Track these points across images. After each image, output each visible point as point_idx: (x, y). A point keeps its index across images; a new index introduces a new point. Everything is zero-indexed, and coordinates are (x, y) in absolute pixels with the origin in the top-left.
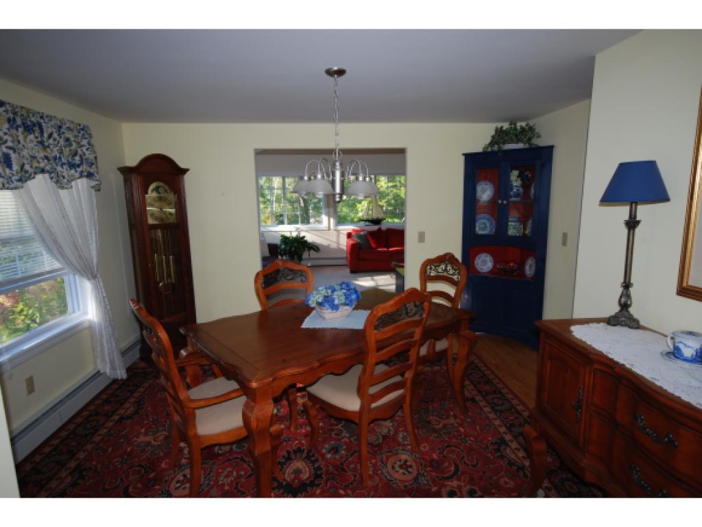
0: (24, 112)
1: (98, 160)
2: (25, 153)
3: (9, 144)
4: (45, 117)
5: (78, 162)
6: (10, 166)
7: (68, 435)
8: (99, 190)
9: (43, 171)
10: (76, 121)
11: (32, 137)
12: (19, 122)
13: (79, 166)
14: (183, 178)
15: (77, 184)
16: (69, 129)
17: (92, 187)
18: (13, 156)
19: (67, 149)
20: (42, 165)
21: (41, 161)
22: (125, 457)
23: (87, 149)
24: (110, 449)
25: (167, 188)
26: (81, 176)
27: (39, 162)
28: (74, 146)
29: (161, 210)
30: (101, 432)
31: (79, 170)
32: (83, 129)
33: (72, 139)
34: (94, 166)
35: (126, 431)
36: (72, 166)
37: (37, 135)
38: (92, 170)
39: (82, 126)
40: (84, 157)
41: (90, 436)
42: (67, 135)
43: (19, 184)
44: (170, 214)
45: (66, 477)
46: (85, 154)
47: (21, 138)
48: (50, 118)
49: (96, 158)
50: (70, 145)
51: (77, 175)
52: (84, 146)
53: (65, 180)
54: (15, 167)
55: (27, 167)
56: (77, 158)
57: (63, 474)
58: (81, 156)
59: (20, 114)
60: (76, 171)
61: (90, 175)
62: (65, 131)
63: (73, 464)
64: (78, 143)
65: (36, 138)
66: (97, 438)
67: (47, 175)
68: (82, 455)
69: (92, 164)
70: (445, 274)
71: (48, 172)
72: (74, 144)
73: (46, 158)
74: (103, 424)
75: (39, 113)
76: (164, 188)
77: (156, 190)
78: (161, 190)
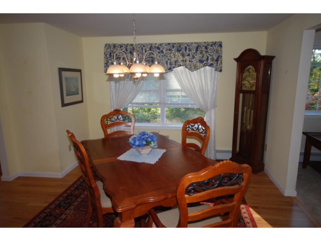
0: (178, 45)
3: (168, 58)
4: (189, 44)
6: (167, 65)
8: (220, 71)
9: (180, 66)
12: (173, 49)
16: (203, 46)
18: (168, 62)
19: (201, 55)
21: (180, 62)
23: (213, 53)
25: (254, 69)
28: (204, 52)
29: (249, 82)
33: (203, 50)
36: (201, 61)
38: (213, 63)
40: (209, 57)
44: (253, 85)
47: (172, 55)
48: (192, 43)
50: (202, 53)
51: (203, 65)
58: (207, 57)
59: (175, 46)
60: (203, 64)
61: (211, 65)
64: (207, 51)
69: (214, 59)
71: (183, 65)
73: (183, 60)
75: (187, 43)
76: (253, 69)
77: (248, 70)
78: (251, 70)
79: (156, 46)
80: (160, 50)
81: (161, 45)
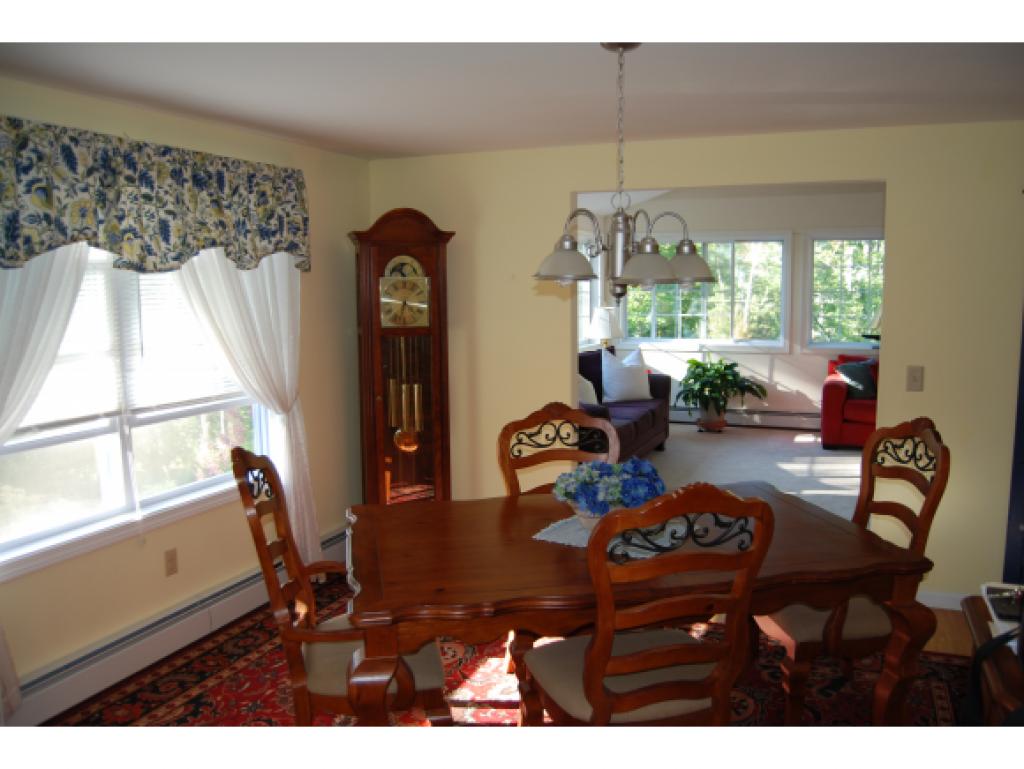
0: (198, 159)
1: (310, 223)
2: (189, 217)
3: (170, 207)
4: (229, 164)
5: (273, 228)
6: (166, 239)
7: (213, 649)
8: (308, 270)
9: (214, 244)
10: (281, 164)
11: (204, 194)
12: (187, 174)
13: (274, 233)
14: (445, 247)
15: (271, 262)
16: (266, 178)
17: (297, 266)
18: (173, 224)
19: (260, 210)
20: (214, 234)
21: (212, 228)
22: (259, 702)
23: (293, 207)
24: (247, 685)
25: (416, 265)
26: (276, 250)
27: (209, 231)
28: (271, 201)
29: (405, 303)
30: (250, 657)
31: (274, 240)
32: (289, 177)
33: (269, 192)
34: (300, 233)
35: (281, 664)
36: (265, 234)
37: (212, 191)
38: (296, 240)
39: (290, 171)
40: (286, 220)
41: (236, 657)
42: (262, 188)
43: (176, 263)
44: (420, 311)
45: (180, 706)
46: (288, 215)
47: (187, 197)
48: (237, 163)
49: (306, 220)
50: (266, 202)
51: (271, 247)
52: (289, 202)
53: (248, 257)
54: (174, 239)
55: (190, 239)
56: (274, 222)
57: (179, 701)
58: (280, 219)
59: (190, 162)
60: (270, 242)
61: (292, 248)
62: (261, 181)
63: (195, 692)
64: (279, 199)
65: (211, 195)
66: (241, 664)
67: (221, 249)
68: (211, 683)
69: (298, 229)
70: (911, 465)
71: (222, 244)
72: (270, 199)
73: (222, 224)
74: (261, 645)
75: (221, 159)
76: (412, 266)
77: (399, 269)
78: (407, 270)
79: (122, 151)
80: (135, 170)
81: (140, 147)
